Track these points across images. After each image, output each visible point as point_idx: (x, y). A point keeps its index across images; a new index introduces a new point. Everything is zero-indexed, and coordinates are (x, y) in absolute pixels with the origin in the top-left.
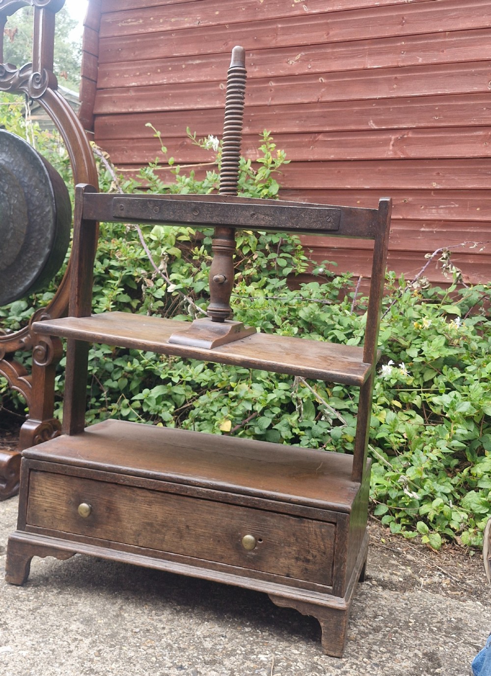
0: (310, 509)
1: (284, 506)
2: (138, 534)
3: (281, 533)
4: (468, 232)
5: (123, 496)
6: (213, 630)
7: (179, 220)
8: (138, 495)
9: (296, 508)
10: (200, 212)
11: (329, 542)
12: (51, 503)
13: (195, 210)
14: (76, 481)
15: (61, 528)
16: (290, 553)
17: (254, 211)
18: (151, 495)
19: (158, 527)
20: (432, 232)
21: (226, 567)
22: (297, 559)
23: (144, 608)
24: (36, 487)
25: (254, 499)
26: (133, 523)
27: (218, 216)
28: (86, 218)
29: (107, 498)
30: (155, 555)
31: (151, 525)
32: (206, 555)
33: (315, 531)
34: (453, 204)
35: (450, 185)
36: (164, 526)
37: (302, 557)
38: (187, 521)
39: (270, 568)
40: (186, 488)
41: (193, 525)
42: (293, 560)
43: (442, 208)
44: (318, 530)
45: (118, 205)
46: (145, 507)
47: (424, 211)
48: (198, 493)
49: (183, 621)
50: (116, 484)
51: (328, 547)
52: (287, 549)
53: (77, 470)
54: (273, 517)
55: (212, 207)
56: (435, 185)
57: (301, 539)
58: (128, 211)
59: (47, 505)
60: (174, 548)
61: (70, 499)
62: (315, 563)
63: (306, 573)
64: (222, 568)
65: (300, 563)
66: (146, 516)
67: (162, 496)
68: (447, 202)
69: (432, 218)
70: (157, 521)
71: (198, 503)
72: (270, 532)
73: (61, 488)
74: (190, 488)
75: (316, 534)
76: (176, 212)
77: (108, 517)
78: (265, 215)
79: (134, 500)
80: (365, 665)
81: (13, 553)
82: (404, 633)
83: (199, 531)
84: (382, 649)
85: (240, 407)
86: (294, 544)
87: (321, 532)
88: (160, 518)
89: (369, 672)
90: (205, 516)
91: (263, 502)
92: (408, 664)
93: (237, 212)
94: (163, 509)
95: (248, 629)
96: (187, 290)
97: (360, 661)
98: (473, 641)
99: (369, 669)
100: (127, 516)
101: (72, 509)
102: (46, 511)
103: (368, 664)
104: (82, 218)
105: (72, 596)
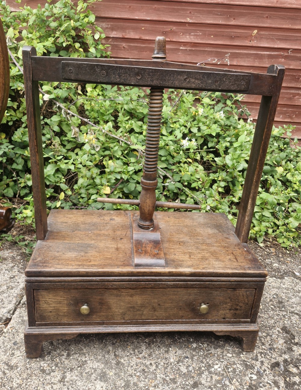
0: (241, 284)
1: (225, 284)
2: (124, 314)
3: (221, 298)
4: (206, 50)
5: (111, 294)
6: (177, 354)
7: (124, 83)
8: (123, 292)
9: (233, 284)
11: (251, 298)
12: (54, 307)
14: (72, 291)
15: (65, 320)
17: (186, 76)
18: (133, 291)
19: (138, 308)
20: (186, 50)
21: (186, 321)
22: (230, 310)
23: (128, 349)
24: (40, 299)
25: (205, 284)
26: (120, 308)
28: (36, 79)
29: (99, 297)
30: (137, 323)
31: (134, 307)
32: (172, 317)
33: (243, 294)
34: (198, 33)
35: (197, 21)
36: (142, 306)
37: (233, 308)
38: (158, 302)
39: (213, 317)
40: (159, 284)
41: (163, 303)
42: (228, 311)
43: (192, 35)
44: (245, 294)
45: (68, 69)
46: (128, 299)
47: (182, 37)
48: (167, 285)
49: (157, 352)
50: (106, 288)
51: (250, 301)
52: (225, 306)
53: (74, 285)
54: (216, 291)
56: (189, 20)
57: (234, 299)
58: (77, 74)
59: (51, 308)
61: (70, 303)
62: (241, 310)
63: (235, 316)
64: (182, 322)
65: (232, 311)
66: (129, 303)
67: (141, 290)
68: (195, 31)
69: (187, 41)
70: (137, 305)
71: (167, 290)
72: (214, 298)
73: (61, 297)
74: (162, 283)
75: (243, 296)
76: (121, 76)
77: (101, 308)
78: (196, 79)
79: (120, 296)
80: (266, 351)
81: (30, 342)
82: (263, 316)
83: (167, 305)
84: (264, 334)
85: (113, 177)
86: (229, 303)
87: (246, 294)
88: (139, 303)
89: (271, 357)
90: (171, 297)
91: (212, 284)
92: (281, 341)
93: (173, 77)
94: (141, 297)
95: (194, 345)
96: (57, 98)
97: (262, 349)
98: (292, 310)
99: (270, 354)
100: (115, 305)
101: (72, 308)
102: (51, 312)
103: (267, 350)
104: (32, 79)
105: (78, 354)
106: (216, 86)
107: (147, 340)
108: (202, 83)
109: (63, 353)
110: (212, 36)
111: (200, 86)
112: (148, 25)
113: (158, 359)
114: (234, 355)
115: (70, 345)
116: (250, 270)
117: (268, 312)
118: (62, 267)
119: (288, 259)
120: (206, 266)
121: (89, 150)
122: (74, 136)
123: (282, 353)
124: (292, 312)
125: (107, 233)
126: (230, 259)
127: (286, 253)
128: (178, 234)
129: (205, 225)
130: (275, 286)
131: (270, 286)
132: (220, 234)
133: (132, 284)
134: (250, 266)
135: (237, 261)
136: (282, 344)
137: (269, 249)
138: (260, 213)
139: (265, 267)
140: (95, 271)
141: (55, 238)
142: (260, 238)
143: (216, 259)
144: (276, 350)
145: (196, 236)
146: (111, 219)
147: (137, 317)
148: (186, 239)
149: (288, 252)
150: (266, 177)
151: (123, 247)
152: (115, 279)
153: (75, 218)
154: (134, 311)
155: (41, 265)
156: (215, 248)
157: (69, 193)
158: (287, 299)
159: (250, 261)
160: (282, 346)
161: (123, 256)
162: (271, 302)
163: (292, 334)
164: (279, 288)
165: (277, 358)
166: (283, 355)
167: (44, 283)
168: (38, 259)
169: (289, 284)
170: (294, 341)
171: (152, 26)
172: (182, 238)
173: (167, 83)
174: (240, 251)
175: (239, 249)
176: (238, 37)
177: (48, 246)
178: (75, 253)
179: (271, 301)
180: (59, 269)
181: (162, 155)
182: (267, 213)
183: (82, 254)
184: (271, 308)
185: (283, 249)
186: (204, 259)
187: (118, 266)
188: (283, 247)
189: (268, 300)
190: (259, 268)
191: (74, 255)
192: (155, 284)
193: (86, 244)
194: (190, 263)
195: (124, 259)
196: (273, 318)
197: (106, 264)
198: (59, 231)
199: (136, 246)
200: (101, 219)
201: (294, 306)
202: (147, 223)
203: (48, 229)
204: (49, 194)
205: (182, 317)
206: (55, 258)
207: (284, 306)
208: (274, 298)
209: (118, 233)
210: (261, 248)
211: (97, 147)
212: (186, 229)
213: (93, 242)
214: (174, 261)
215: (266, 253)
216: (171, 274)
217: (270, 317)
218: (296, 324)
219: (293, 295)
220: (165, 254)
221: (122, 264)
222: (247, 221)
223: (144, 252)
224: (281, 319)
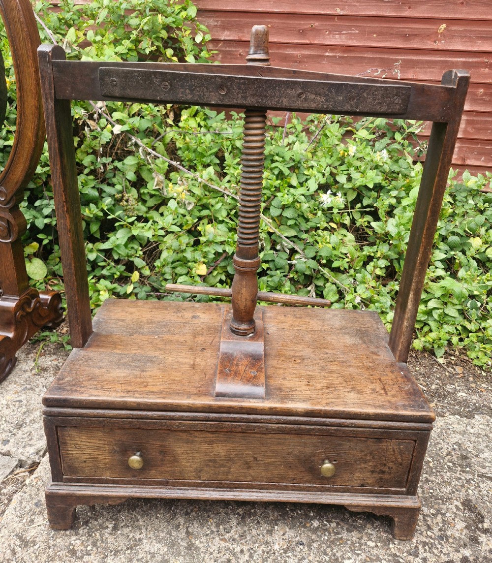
0: (390, 432)
1: (363, 432)
2: (199, 471)
3: (357, 453)
4: (366, 57)
5: (178, 439)
6: (286, 536)
7: (200, 102)
8: (196, 437)
9: (376, 432)
10: (228, 89)
11: (407, 456)
12: (90, 454)
13: (221, 87)
14: (118, 432)
15: (108, 475)
16: (365, 468)
17: (302, 89)
18: (212, 435)
19: (222, 462)
20: (335, 57)
21: (299, 486)
22: (372, 472)
23: (209, 523)
24: (68, 441)
25: (329, 429)
26: (193, 462)
27: (253, 95)
28: (61, 97)
29: (159, 443)
30: (221, 486)
31: (214, 461)
32: (277, 479)
33: (393, 448)
34: (354, 30)
35: (352, 12)
36: (228, 460)
37: (378, 470)
38: (254, 454)
39: (345, 481)
40: (254, 426)
41: (261, 457)
42: (368, 473)
43: (344, 34)
44: (396, 448)
45: (108, 80)
46: (205, 447)
47: (328, 37)
48: (267, 429)
49: (254, 532)
50: (169, 430)
51: (405, 460)
52: (363, 465)
53: (118, 423)
54: (349, 441)
55: (244, 84)
56: (339, 11)
57: (378, 456)
58: (124, 88)
59: (85, 457)
60: (241, 478)
61: (114, 448)
62: (390, 473)
63: (381, 482)
64: (294, 488)
65: (374, 475)
66: (207, 454)
67: (225, 435)
68: (349, 27)
69: (336, 43)
70: (220, 457)
71: (268, 437)
72: (345, 453)
73: (100, 440)
74: (258, 426)
75: (394, 451)
76: (194, 90)
77: (162, 460)
78: (316, 94)
79: (192, 442)
80: (432, 541)
81: (55, 505)
82: (434, 479)
83: (268, 460)
84: (431, 511)
85: (211, 250)
86: (370, 461)
87: (399, 448)
88: (223, 454)
89: (441, 552)
90: (275, 447)
91: (341, 430)
92: (460, 525)
93: (280, 91)
94: (226, 446)
95: (316, 523)
96: (134, 131)
97: (426, 537)
98: (483, 471)
99: (439, 546)
100: (185, 456)
101: (117, 457)
102: (85, 462)
103: (434, 539)
104: (55, 97)
105: (130, 528)
106: (352, 106)
107: (240, 510)
108: (327, 101)
109: (107, 524)
110: (375, 35)
111: (325, 106)
112: (277, 21)
113: (254, 543)
114: (379, 544)
115: (119, 511)
116: (406, 409)
117: (442, 473)
118: (100, 394)
119: (484, 385)
120: (333, 400)
121: (176, 208)
122: (157, 187)
123: (460, 547)
124: (482, 476)
125: (182, 339)
126: (374, 390)
127: (480, 376)
128: (295, 343)
129: (341, 329)
130: (458, 430)
131: (449, 429)
132: (365, 345)
133: (211, 425)
134: (407, 403)
135: (386, 393)
136: (462, 530)
137: (453, 368)
138: (441, 311)
139: (445, 397)
140: (151, 403)
141: (101, 344)
142: (439, 351)
143: (351, 388)
144: (451, 540)
145: (325, 348)
146: (194, 317)
147: (220, 476)
148: (308, 352)
149: (484, 374)
150: (453, 253)
151: (203, 364)
152: (183, 416)
153: (138, 314)
154: (215, 467)
155: (69, 388)
156: (352, 370)
157: (147, 272)
158: (475, 453)
159: (407, 394)
160: (461, 534)
161: (200, 379)
162: (449, 457)
163: (479, 514)
164: (463, 433)
165: (451, 555)
166: (462, 550)
167: (71, 418)
168: (67, 379)
169: (481, 426)
170: (483, 526)
171: (284, 21)
172: (302, 351)
173: (269, 102)
174: (393, 377)
175: (392, 372)
176: (416, 35)
177: (86, 357)
178: (126, 371)
179: (449, 454)
180: (95, 396)
181: (289, 217)
182: (452, 311)
183: (137, 372)
184: (447, 466)
185: (476, 368)
186: (331, 387)
187: (189, 395)
188: (475, 366)
189: (445, 453)
190: (421, 407)
191: (123, 375)
192: (247, 427)
193: (146, 357)
194: (306, 394)
195: (201, 383)
196: (449, 484)
197: (170, 390)
198: (109, 334)
199: (222, 363)
200: (178, 317)
201: (487, 464)
202: (244, 326)
203: (94, 330)
204: (118, 274)
205: (293, 480)
206: (92, 378)
207: (469, 465)
208: (454, 449)
209: (201, 339)
210: (440, 365)
211: (189, 203)
212: (310, 336)
213: (157, 353)
214: (280, 390)
215: (447, 374)
216: (273, 412)
217: (444, 482)
218: (488, 496)
219: (487, 446)
220: (267, 377)
221: (196, 392)
222: (407, 327)
223: (233, 373)
224: (463, 486)
